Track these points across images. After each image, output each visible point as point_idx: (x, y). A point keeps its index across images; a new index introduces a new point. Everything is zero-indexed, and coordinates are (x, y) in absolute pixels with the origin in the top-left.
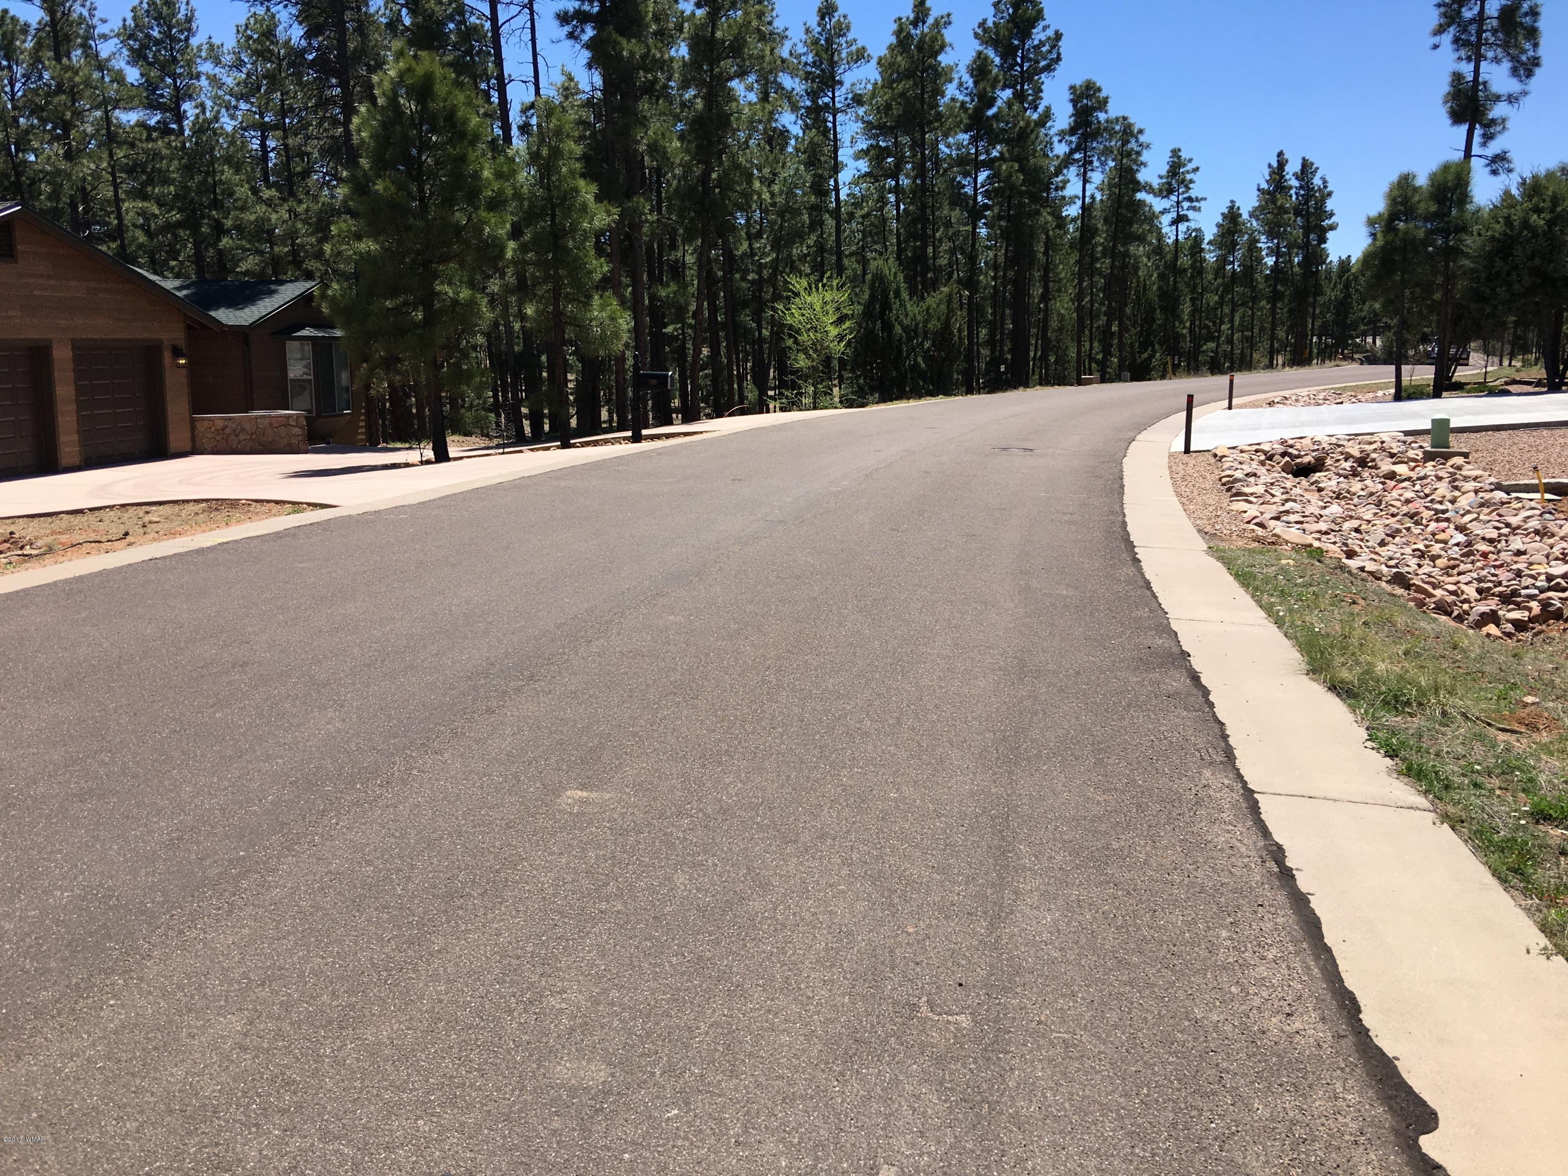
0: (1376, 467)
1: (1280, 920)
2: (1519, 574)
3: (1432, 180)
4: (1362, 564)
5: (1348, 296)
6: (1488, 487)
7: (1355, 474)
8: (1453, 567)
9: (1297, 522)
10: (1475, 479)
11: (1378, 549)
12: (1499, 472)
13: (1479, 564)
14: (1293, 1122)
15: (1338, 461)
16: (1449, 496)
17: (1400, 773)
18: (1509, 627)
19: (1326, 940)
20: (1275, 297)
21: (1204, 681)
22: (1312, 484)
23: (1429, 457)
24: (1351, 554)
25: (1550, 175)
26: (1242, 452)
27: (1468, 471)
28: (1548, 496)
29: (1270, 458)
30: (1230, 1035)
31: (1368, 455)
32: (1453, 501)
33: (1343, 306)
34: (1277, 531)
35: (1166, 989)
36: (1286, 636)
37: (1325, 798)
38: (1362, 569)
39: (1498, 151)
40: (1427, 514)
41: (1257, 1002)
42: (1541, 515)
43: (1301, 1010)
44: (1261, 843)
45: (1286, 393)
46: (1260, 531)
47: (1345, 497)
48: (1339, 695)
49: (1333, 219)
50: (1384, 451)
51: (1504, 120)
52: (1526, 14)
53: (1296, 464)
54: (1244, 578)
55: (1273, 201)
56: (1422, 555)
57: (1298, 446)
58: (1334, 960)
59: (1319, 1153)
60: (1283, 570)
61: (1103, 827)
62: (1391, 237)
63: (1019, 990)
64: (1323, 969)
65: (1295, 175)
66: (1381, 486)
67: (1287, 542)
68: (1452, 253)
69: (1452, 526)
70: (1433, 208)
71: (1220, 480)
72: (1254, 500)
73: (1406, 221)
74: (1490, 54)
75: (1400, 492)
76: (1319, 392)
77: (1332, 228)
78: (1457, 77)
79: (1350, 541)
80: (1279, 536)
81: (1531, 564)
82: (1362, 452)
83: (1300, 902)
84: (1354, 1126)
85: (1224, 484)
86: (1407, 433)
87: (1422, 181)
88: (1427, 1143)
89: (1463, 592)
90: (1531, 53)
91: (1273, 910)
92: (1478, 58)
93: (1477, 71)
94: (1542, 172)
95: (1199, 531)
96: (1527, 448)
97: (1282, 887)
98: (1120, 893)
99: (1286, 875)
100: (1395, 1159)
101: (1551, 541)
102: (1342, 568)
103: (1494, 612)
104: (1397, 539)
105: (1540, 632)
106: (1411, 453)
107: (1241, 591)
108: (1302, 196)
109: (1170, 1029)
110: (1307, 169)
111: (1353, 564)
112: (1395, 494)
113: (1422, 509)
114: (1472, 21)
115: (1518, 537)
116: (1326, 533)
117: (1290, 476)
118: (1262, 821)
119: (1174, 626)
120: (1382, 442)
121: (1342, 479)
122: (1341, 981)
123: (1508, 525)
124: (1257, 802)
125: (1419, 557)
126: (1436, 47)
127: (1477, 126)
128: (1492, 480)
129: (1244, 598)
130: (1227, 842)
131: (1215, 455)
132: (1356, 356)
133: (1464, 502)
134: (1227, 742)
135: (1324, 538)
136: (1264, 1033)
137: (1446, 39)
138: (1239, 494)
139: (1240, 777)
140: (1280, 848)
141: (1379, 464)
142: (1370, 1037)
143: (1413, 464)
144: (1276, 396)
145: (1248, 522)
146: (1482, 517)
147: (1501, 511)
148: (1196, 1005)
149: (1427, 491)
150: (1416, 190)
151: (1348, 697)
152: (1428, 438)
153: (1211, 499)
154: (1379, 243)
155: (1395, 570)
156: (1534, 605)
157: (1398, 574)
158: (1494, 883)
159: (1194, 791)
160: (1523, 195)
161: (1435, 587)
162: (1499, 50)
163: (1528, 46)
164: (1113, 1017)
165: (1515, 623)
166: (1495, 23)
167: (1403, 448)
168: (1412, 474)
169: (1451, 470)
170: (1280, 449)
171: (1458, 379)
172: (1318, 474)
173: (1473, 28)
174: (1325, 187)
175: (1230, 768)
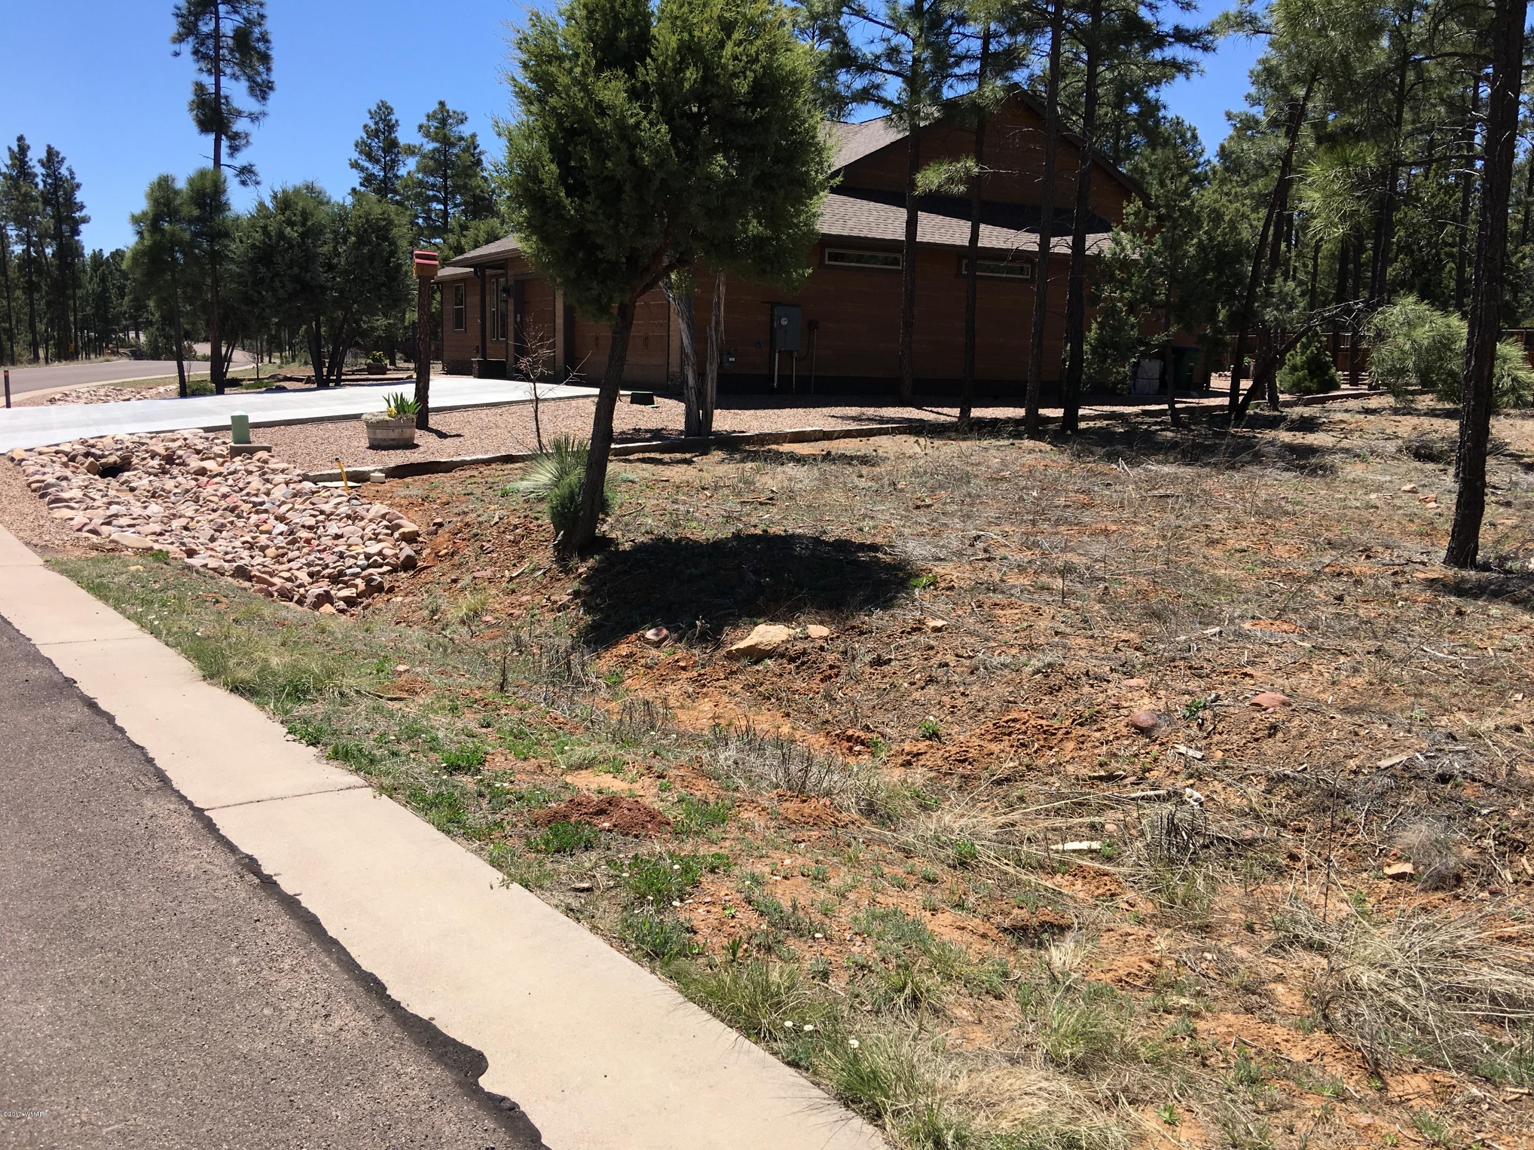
0: (183, 464)
1: (282, 929)
2: (341, 556)
3: (190, 185)
4: (204, 562)
5: (105, 290)
6: (296, 479)
7: (164, 472)
8: (283, 555)
9: (129, 526)
10: (283, 471)
11: (211, 545)
12: (302, 464)
13: (305, 550)
14: (373, 1115)
15: (144, 459)
16: (263, 489)
17: (329, 758)
18: (342, 605)
19: (330, 934)
20: (31, 288)
21: (103, 706)
22: (122, 484)
23: (235, 452)
24: (191, 553)
25: (297, 191)
26: (40, 454)
27: (274, 464)
28: (351, 484)
29: (73, 459)
30: (282, 1057)
31: (174, 452)
32: (268, 494)
33: (102, 300)
34: (114, 537)
35: (202, 1037)
36: (167, 644)
37: (272, 799)
38: (205, 566)
39: (245, 163)
40: (246, 507)
41: (293, 1015)
42: (348, 501)
43: (335, 1007)
44: (232, 860)
45: (66, 389)
46: (94, 539)
47: (160, 496)
48: (242, 695)
49: (84, 213)
50: (189, 448)
51: (247, 135)
52: (258, 40)
53: (101, 465)
54: (98, 590)
55: (17, 187)
56: (251, 546)
57: (100, 445)
58: (344, 949)
59: (405, 1132)
60: (135, 577)
61: (59, 890)
62: (158, 237)
63: (43, 1099)
64: (339, 962)
65: (40, 161)
66: (194, 483)
67: (127, 547)
68: (216, 257)
69: (272, 517)
70: (196, 212)
71: (29, 485)
72: (76, 506)
73: (170, 222)
74: (228, 71)
75: (215, 487)
76: (99, 387)
77: (85, 220)
78: (200, 88)
79: (185, 540)
80: (117, 542)
81: (350, 546)
82: (167, 449)
83: (291, 904)
84: (424, 1095)
85: (34, 491)
86: (207, 430)
87: (181, 184)
88: (487, 1082)
89: (296, 578)
90: (265, 76)
91: (271, 921)
92: (218, 73)
93: (217, 84)
94: (290, 188)
95: (27, 544)
96: (320, 441)
97: (270, 896)
98: (110, 955)
99: (268, 884)
100: (468, 1108)
101: (362, 523)
102: (190, 568)
103: (327, 592)
104: (224, 533)
105: (370, 605)
106: (216, 449)
107: (99, 605)
108: (50, 184)
109: (223, 1074)
110: (52, 159)
111: (196, 562)
112: (210, 489)
113: (240, 503)
114: (208, 36)
115: (333, 523)
116: (161, 534)
117: (97, 477)
118: (223, 837)
119: (45, 652)
120: (185, 439)
121: (152, 478)
122: (358, 967)
123: (322, 512)
124: (211, 820)
125: (249, 549)
126: (177, 54)
127: (223, 137)
128: (298, 471)
129: (108, 613)
130: (198, 868)
131: (12, 460)
132: (121, 350)
133: (279, 493)
134: (154, 765)
135: (161, 539)
136: (312, 1042)
137: (187, 48)
138: (58, 500)
139: (183, 799)
140: (251, 859)
141: (188, 461)
142: (402, 1008)
143: (220, 460)
144: (56, 392)
145: (79, 530)
146: (296, 507)
147: (314, 500)
148: (238, 1041)
149: (241, 485)
150: (177, 193)
151: (252, 695)
152: (230, 433)
153: (27, 507)
154: (146, 243)
155: (235, 564)
156: (358, 581)
157: (239, 568)
158: (442, 835)
159: (143, 826)
160: (276, 208)
161: (272, 574)
162: (236, 68)
163: (261, 69)
164: (159, 1085)
165: (347, 600)
166: (230, 42)
167: (207, 444)
168: (222, 469)
169: (259, 464)
170: (82, 449)
171: (234, 376)
172: (126, 474)
173: (211, 43)
174: (73, 178)
175: (170, 792)
